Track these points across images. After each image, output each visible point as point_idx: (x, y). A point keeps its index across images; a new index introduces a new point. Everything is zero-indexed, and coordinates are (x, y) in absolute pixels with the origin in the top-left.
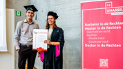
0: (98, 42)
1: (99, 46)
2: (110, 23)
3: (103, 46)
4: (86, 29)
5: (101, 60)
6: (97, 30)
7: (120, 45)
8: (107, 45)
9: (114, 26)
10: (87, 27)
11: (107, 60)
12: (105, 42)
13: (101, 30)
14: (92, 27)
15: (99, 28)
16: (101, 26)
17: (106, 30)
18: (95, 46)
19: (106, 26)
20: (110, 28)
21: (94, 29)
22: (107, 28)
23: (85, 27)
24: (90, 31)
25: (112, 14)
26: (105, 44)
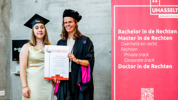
0: (139, 60)
1: (140, 67)
2: (158, 31)
3: (146, 67)
4: (119, 38)
5: (143, 90)
6: (136, 41)
7: (171, 66)
8: (153, 66)
9: (163, 35)
10: (120, 35)
11: (152, 90)
12: (149, 60)
13: (143, 41)
14: (129, 35)
15: (140, 38)
16: (143, 35)
17: (151, 41)
18: (134, 67)
19: (150, 35)
20: (156, 38)
21: (133, 38)
22: (153, 38)
23: (118, 35)
24: (125, 41)
25: (160, 16)
26: (149, 64)
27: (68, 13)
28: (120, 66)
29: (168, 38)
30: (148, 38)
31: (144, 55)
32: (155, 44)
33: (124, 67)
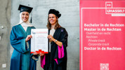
0: (98, 44)
1: (99, 49)
2: (111, 25)
3: (103, 49)
4: (85, 29)
5: (101, 64)
6: (97, 31)
7: (120, 49)
8: (108, 48)
9: (115, 27)
10: (86, 27)
11: (108, 65)
12: (106, 45)
13: (101, 31)
14: (92, 28)
15: (99, 30)
16: (101, 28)
17: (106, 31)
18: (95, 49)
19: (106, 28)
20: (110, 30)
21: (94, 30)
22: (108, 29)
23: (84, 27)
24: (89, 32)
25: (113, 15)
26: (106, 47)
27: (52, 11)
28: (86, 48)
29: (118, 30)
30: (105, 30)
31: (102, 41)
32: (110, 33)
33: (88, 49)
